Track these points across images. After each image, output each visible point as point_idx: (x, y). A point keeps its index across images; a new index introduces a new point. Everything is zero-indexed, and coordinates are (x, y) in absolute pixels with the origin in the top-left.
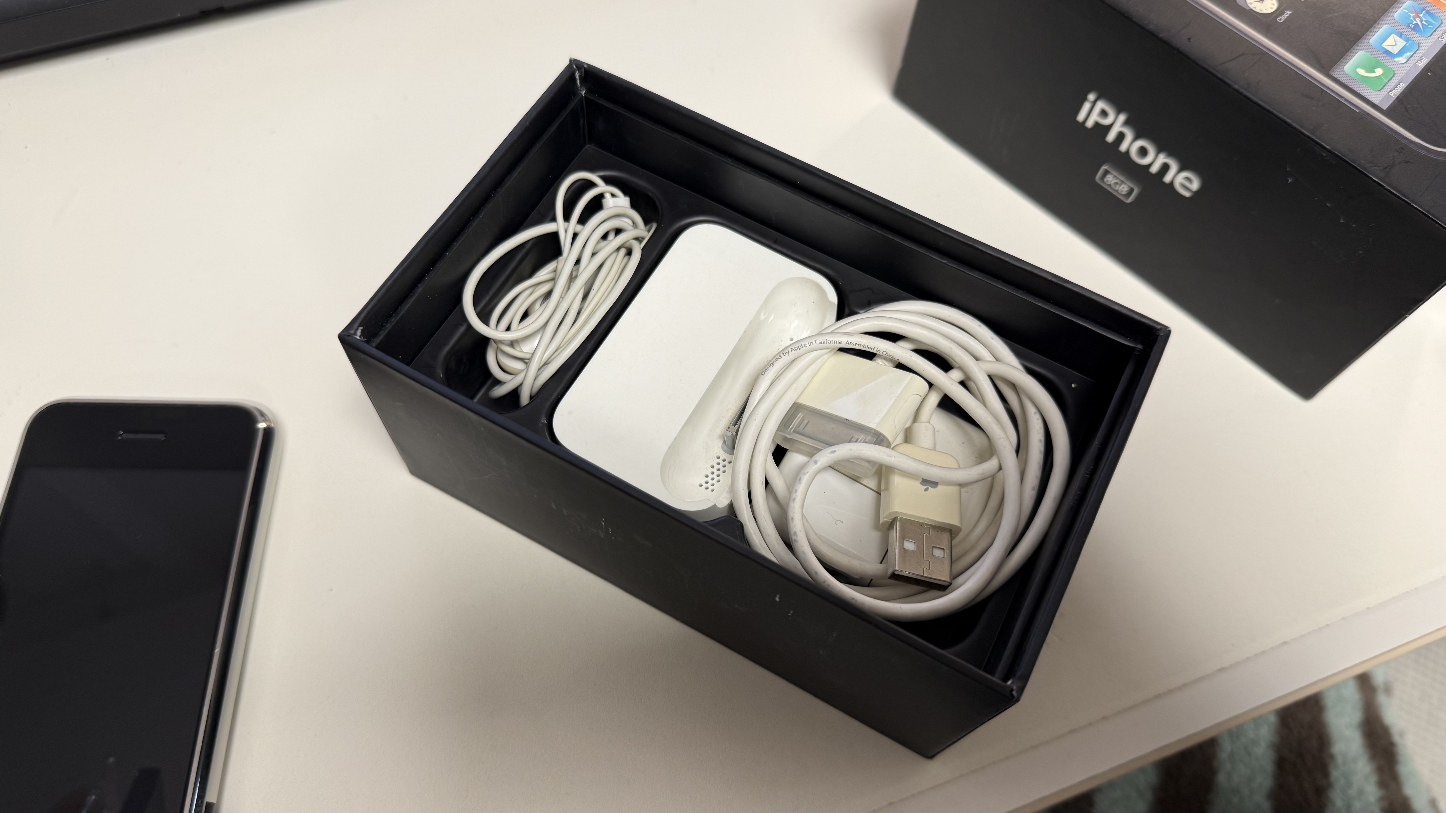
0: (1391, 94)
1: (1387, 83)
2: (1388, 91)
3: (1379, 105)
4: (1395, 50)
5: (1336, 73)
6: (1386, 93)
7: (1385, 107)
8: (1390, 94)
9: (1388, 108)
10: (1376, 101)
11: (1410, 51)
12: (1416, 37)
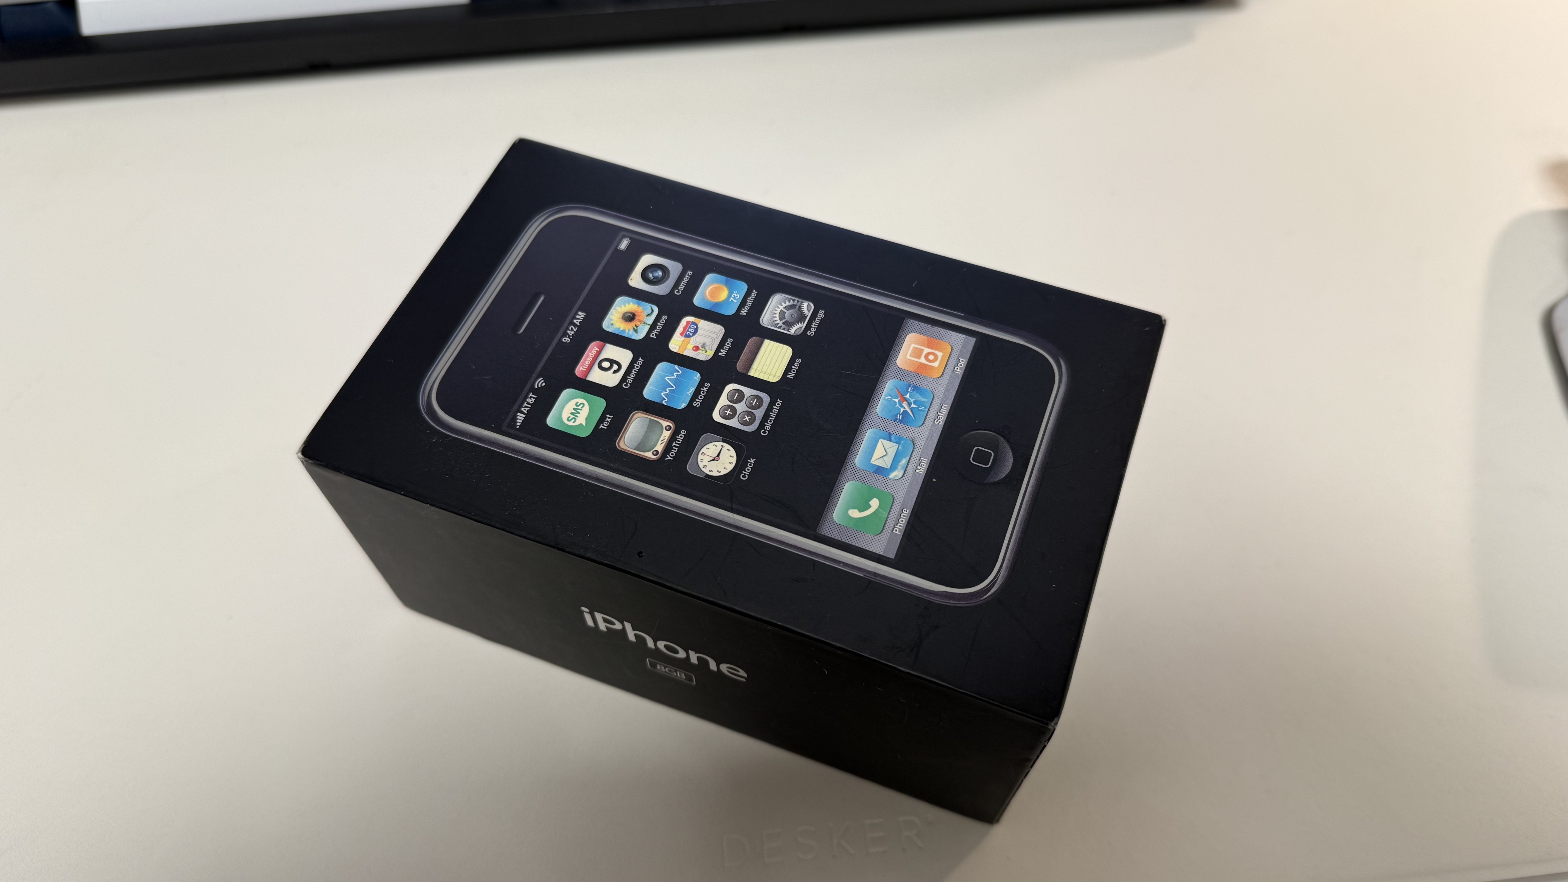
0: (896, 531)
1: (888, 517)
2: (891, 529)
3: (885, 555)
4: (886, 463)
5: (826, 530)
6: (890, 531)
7: (892, 555)
8: (894, 531)
9: (895, 557)
10: (879, 550)
11: (905, 457)
12: (907, 431)
